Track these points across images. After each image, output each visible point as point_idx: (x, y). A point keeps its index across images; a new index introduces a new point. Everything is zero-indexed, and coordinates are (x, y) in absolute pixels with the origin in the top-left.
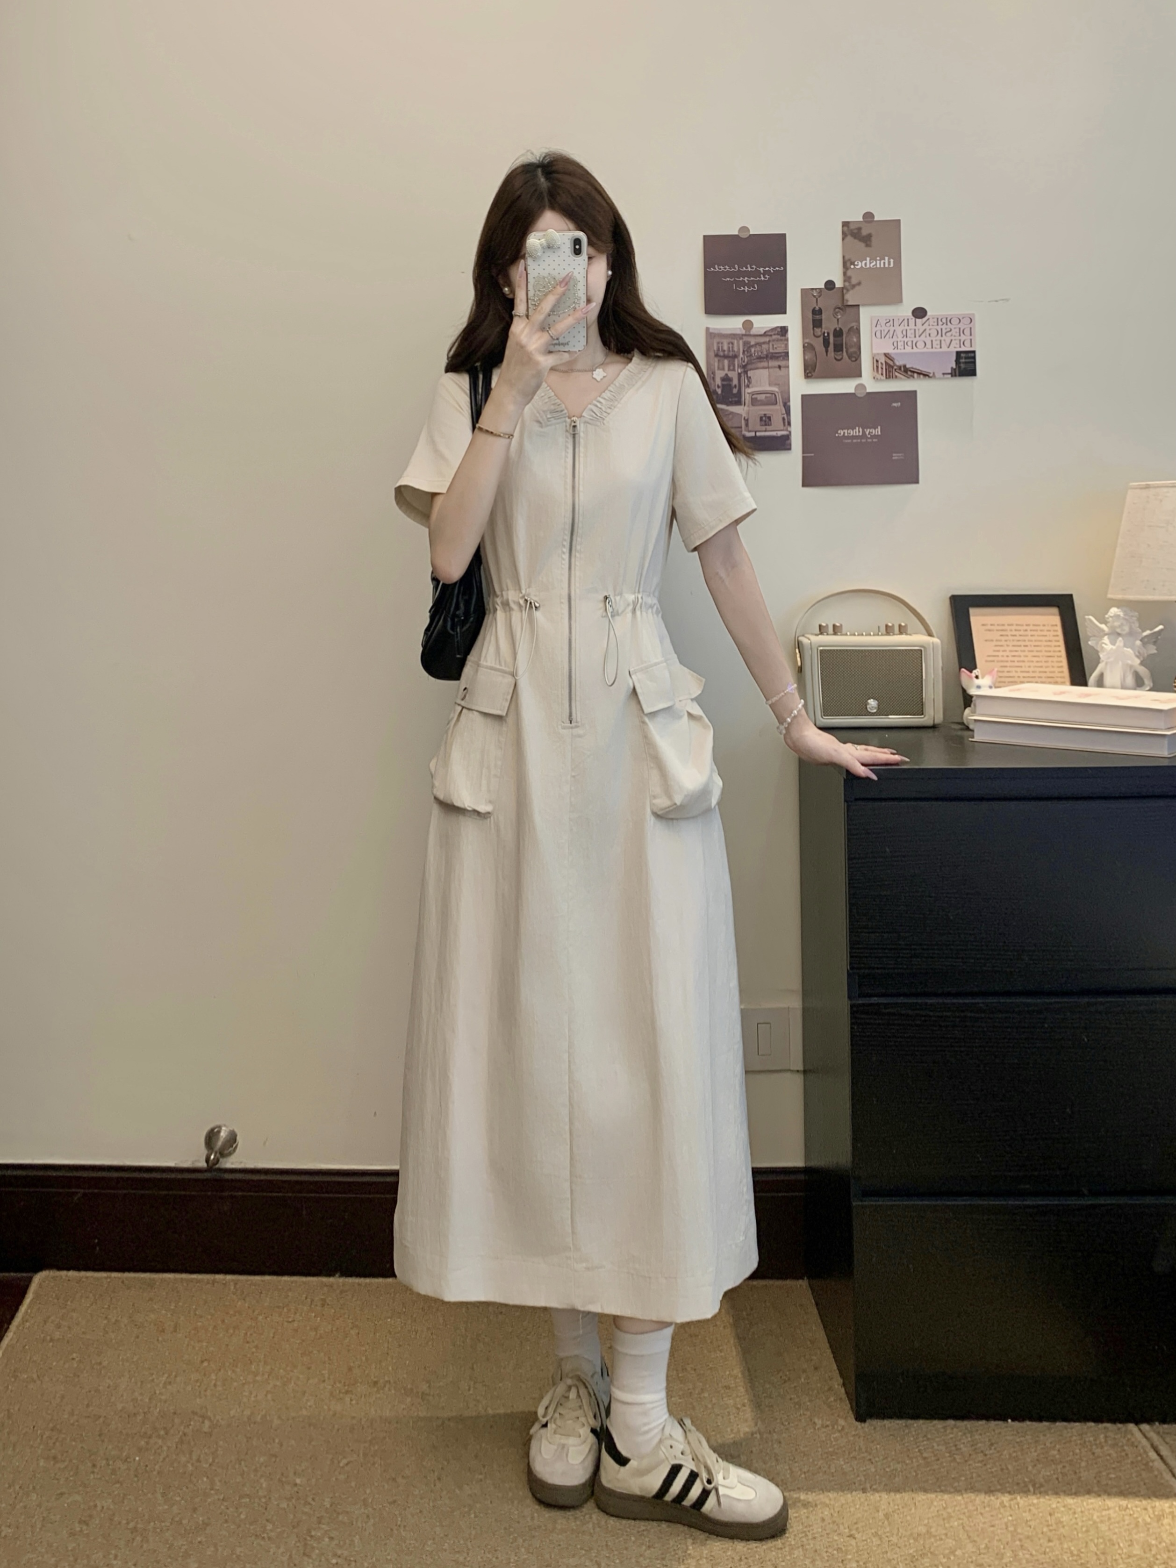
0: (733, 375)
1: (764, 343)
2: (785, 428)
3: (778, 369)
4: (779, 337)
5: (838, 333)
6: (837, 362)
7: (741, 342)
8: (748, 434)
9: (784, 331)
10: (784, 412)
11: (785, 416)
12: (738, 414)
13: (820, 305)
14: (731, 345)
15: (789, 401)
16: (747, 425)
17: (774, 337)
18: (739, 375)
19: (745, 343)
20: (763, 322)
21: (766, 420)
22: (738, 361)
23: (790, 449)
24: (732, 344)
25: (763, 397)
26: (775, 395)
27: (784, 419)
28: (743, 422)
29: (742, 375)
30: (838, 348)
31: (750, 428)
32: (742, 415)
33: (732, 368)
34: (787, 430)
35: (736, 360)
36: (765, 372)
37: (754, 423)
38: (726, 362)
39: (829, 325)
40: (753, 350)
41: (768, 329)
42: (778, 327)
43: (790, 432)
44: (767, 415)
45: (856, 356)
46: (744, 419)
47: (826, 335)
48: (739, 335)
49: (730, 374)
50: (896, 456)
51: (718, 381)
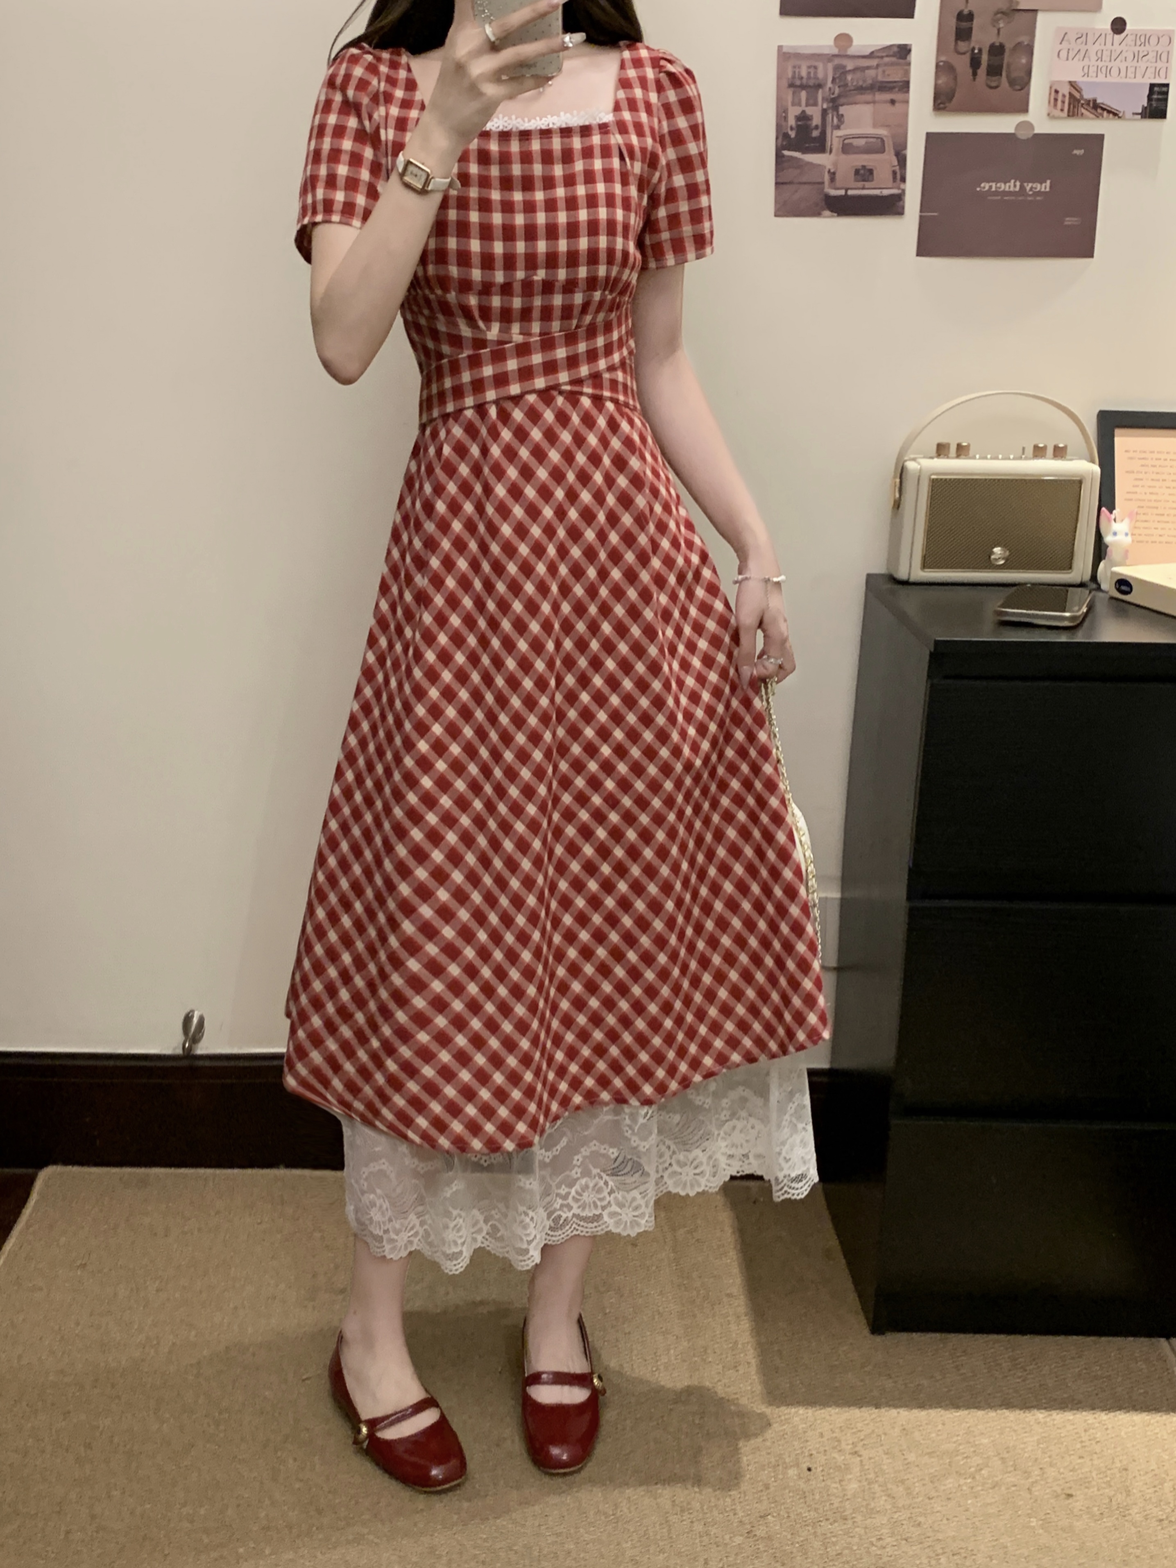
0: (815, 113)
1: (868, 68)
2: (896, 185)
3: (889, 105)
4: (894, 59)
5: (997, 49)
6: (988, 90)
7: (830, 66)
8: (833, 193)
9: (904, 49)
10: (896, 163)
11: (897, 168)
12: (819, 165)
13: (972, 7)
14: (812, 71)
15: (905, 148)
16: (832, 181)
17: (886, 60)
18: (824, 112)
19: (836, 68)
20: (869, 33)
21: (865, 174)
22: (824, 93)
23: (900, 213)
24: (815, 68)
25: (861, 142)
26: (883, 141)
27: (894, 173)
28: (827, 178)
29: (830, 111)
30: (994, 72)
31: (838, 184)
32: (825, 167)
33: (811, 102)
34: (899, 188)
35: (820, 91)
36: (869, 109)
37: (846, 177)
38: (803, 94)
40: (850, 77)
41: (878, 46)
42: (893, 45)
43: (904, 191)
44: (868, 167)
45: (1023, 83)
46: (829, 171)
47: (976, 51)
48: (828, 54)
49: (810, 111)
50: (1069, 221)
51: (791, 121)
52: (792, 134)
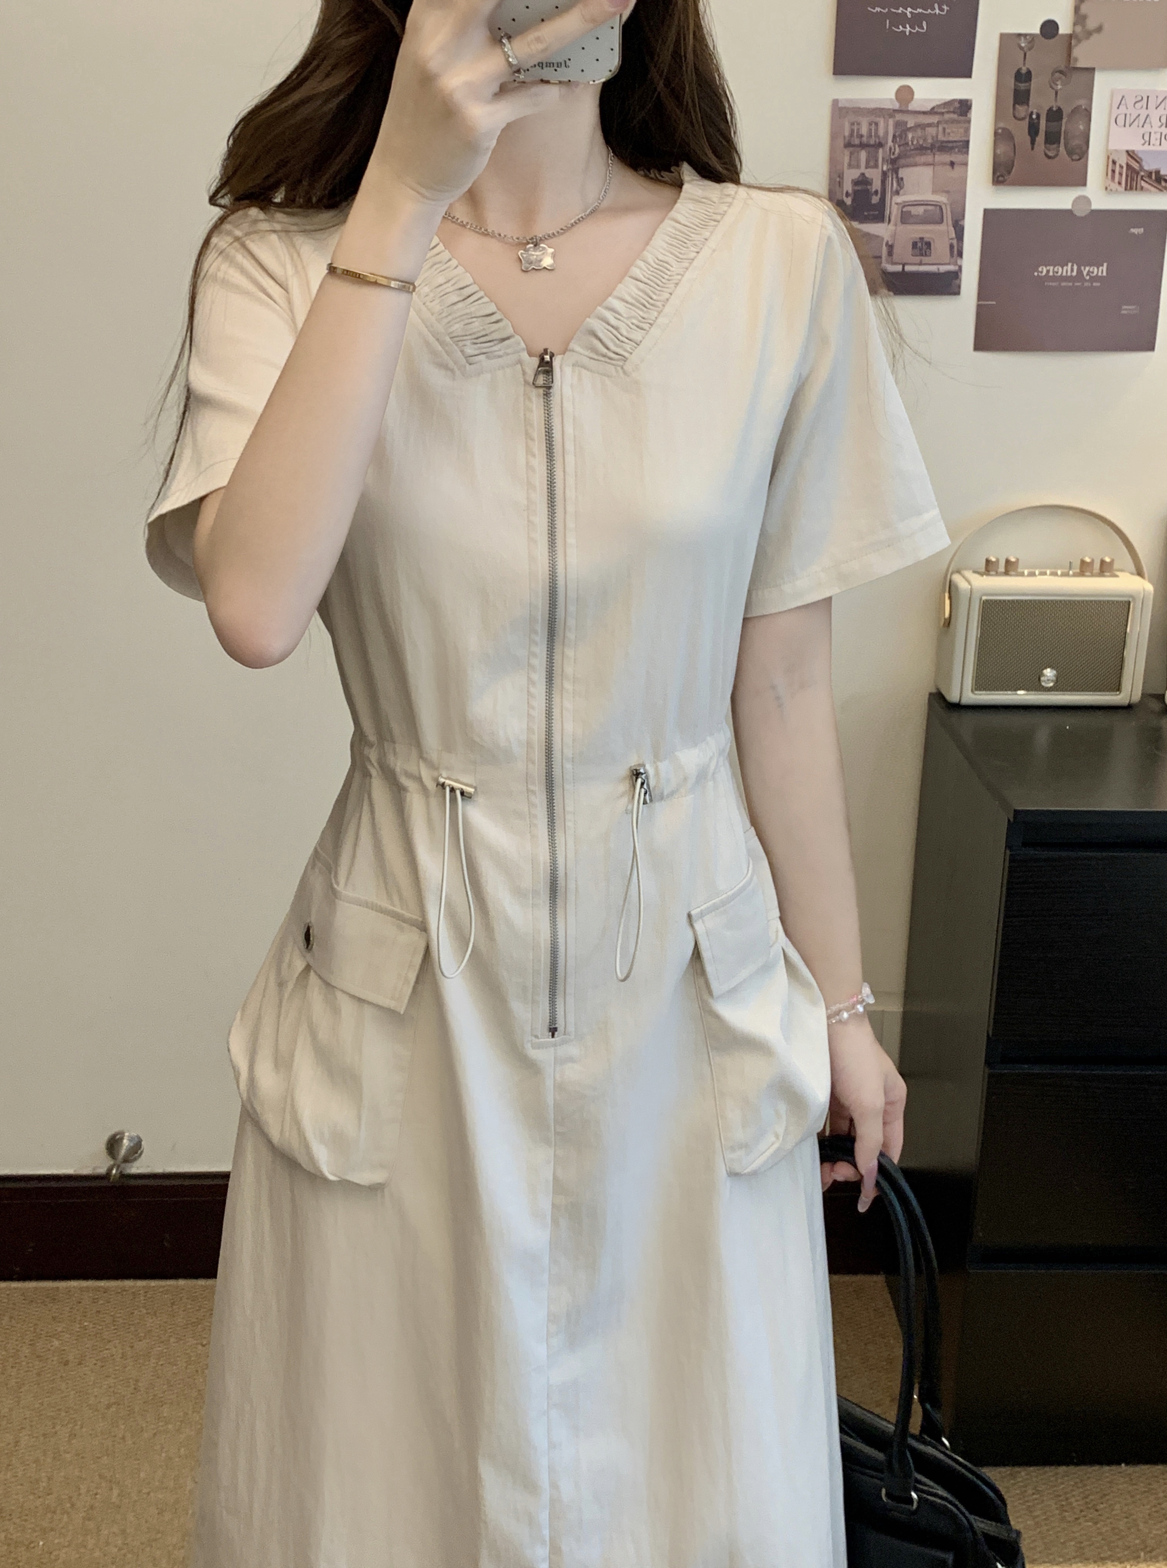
0: (875, 175)
1: (930, 125)
2: (953, 260)
3: (949, 167)
4: (955, 116)
5: (1054, 115)
6: (1046, 160)
7: (891, 122)
8: (891, 268)
9: (964, 105)
10: (954, 235)
11: (955, 242)
12: (877, 237)
13: (1030, 64)
14: (873, 127)
15: (963, 221)
16: (890, 253)
17: (947, 116)
18: (884, 174)
19: (897, 124)
20: (931, 91)
21: (922, 247)
22: (884, 152)
23: (957, 293)
24: (876, 124)
25: (920, 210)
26: (941, 209)
27: (952, 246)
28: (885, 249)
29: (890, 174)
30: (1052, 138)
31: (895, 258)
32: (883, 239)
33: (872, 163)
34: (956, 264)
35: (881, 150)
36: (928, 172)
37: (903, 250)
38: (863, 155)
39: (1041, 100)
40: (910, 136)
41: (938, 103)
42: (954, 101)
43: (960, 267)
44: (925, 240)
45: (1080, 153)
46: (887, 244)
47: (1034, 116)
48: (889, 109)
49: (869, 173)
50: (1126, 309)
51: (848, 187)
52: (848, 201)
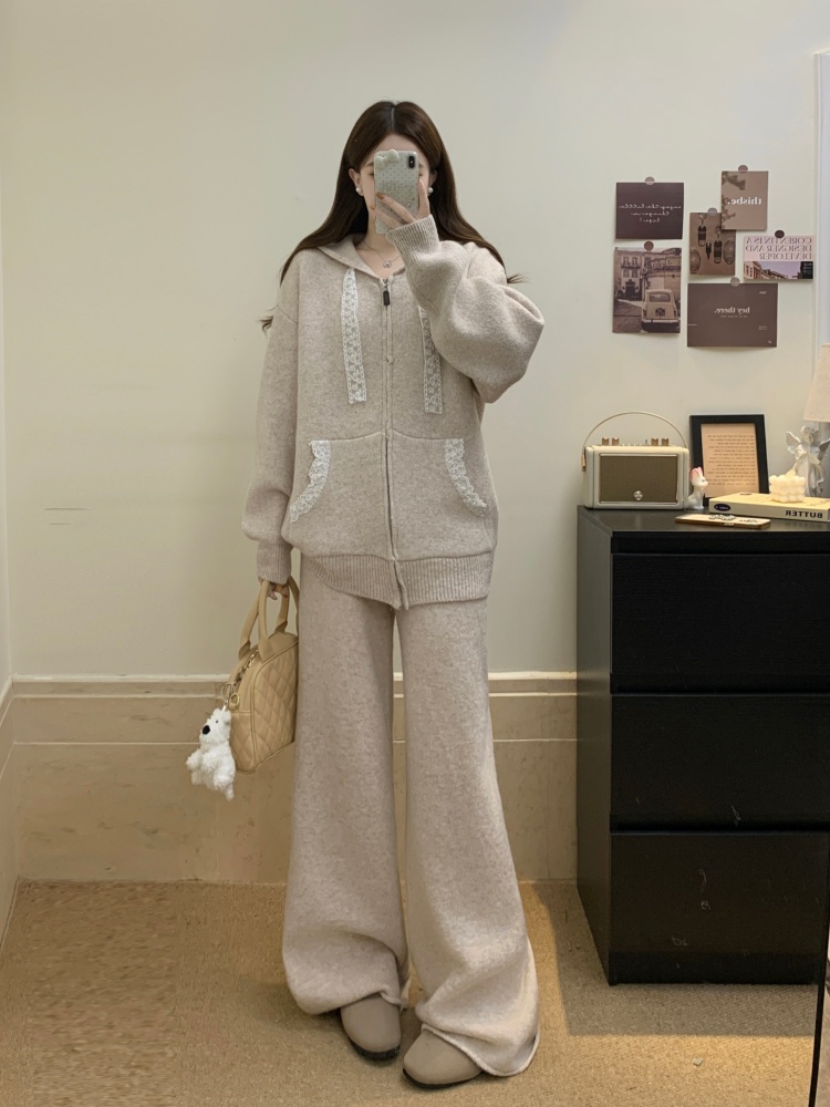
0: (636, 281)
1: (662, 259)
2: (676, 318)
3: (673, 277)
4: (674, 255)
5: (718, 244)
6: (716, 264)
7: (643, 258)
8: (647, 321)
9: (678, 251)
10: (675, 306)
11: (676, 309)
12: (639, 307)
13: (705, 224)
14: (634, 260)
15: (680, 299)
16: (645, 314)
17: (671, 255)
18: (641, 280)
19: (646, 259)
20: (661, 245)
21: (661, 312)
23: (679, 331)
24: (636, 258)
25: (659, 296)
26: (669, 295)
27: (675, 311)
29: (644, 280)
30: (718, 254)
31: (648, 317)
32: (642, 307)
33: (635, 275)
35: (639, 270)
36: (662, 279)
37: (651, 312)
38: (630, 271)
39: (711, 238)
40: (652, 264)
41: (666, 250)
42: (674, 249)
43: (680, 320)
44: (662, 308)
45: (731, 260)
46: (644, 310)
47: (709, 245)
48: (642, 253)
49: (633, 280)
50: (761, 328)
51: (624, 285)
52: (624, 291)
